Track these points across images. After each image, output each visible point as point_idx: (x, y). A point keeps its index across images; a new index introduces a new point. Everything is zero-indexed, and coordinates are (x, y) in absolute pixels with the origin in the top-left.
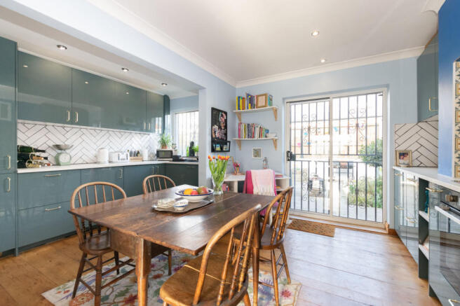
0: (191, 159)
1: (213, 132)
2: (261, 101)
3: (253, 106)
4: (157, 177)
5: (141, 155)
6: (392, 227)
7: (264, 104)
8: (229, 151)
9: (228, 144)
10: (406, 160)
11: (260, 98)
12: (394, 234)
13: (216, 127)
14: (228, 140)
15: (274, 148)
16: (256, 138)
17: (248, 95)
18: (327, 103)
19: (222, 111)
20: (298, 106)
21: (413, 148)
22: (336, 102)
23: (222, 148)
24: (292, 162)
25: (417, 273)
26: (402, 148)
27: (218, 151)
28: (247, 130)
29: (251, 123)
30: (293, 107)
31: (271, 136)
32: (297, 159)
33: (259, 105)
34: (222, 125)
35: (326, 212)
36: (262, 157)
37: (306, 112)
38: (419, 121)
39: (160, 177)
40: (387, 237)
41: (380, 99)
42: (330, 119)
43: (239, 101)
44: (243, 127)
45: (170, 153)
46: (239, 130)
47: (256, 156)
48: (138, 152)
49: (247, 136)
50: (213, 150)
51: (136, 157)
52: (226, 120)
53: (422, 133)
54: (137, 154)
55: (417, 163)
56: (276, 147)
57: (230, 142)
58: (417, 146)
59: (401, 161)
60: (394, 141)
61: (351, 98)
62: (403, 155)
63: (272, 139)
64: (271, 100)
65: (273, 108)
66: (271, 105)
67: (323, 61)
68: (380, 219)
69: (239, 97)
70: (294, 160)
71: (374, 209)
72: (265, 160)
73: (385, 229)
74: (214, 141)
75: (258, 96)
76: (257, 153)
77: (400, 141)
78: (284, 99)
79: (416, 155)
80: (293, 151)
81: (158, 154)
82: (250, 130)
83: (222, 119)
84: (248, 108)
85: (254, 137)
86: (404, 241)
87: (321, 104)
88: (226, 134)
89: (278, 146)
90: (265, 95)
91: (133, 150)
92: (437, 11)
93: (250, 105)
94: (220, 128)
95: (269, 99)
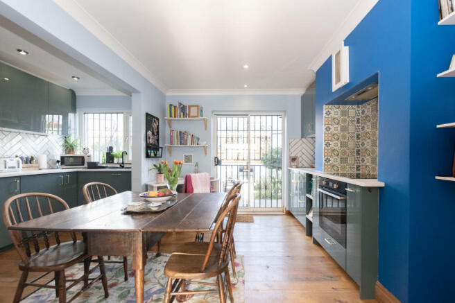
0: (109, 165)
1: (147, 137)
2: (194, 111)
3: (185, 115)
4: (95, 185)
5: (37, 162)
6: (288, 209)
7: (196, 115)
8: (161, 157)
9: (160, 150)
10: (295, 164)
11: (192, 108)
12: (289, 214)
13: (150, 133)
14: (160, 145)
15: (204, 154)
16: (188, 145)
17: (180, 104)
18: (246, 119)
19: (155, 117)
20: (224, 119)
21: (299, 155)
22: (252, 118)
23: (155, 155)
24: (219, 166)
25: (305, 234)
26: (293, 155)
27: (153, 157)
28: (179, 137)
29: (183, 131)
30: (219, 119)
31: (203, 143)
32: (222, 164)
33: (192, 114)
34: (155, 131)
35: (245, 205)
36: (194, 162)
37: (229, 124)
38: (302, 137)
39: (98, 185)
40: (285, 217)
41: (280, 120)
42: (248, 130)
43: (171, 109)
44: (175, 134)
45: (81, 159)
46: (171, 137)
47: (186, 162)
48: (32, 158)
49: (179, 143)
50: (148, 156)
51: (29, 164)
52: (158, 126)
53: (304, 145)
54: (29, 161)
55: (300, 165)
56: (206, 153)
57: (162, 148)
58: (300, 154)
59: (293, 164)
60: (289, 150)
61: (262, 117)
62: (294, 159)
63: (204, 147)
64: (202, 111)
65: (204, 119)
66: (202, 116)
67: (246, 86)
68: (280, 205)
69: (171, 105)
70: (221, 165)
71: (276, 200)
72: (197, 165)
73: (283, 211)
74: (148, 147)
75: (190, 107)
76: (188, 159)
77: (292, 151)
78: (213, 112)
79: (300, 159)
80: (219, 157)
81: (63, 161)
82: (182, 137)
83: (154, 125)
84: (180, 116)
85: (186, 144)
86: (296, 217)
87: (241, 119)
88: (158, 140)
89: (208, 152)
90: (197, 106)
91: (25, 156)
92: (316, 71)
93: (182, 114)
94: (153, 134)
95: (200, 111)
